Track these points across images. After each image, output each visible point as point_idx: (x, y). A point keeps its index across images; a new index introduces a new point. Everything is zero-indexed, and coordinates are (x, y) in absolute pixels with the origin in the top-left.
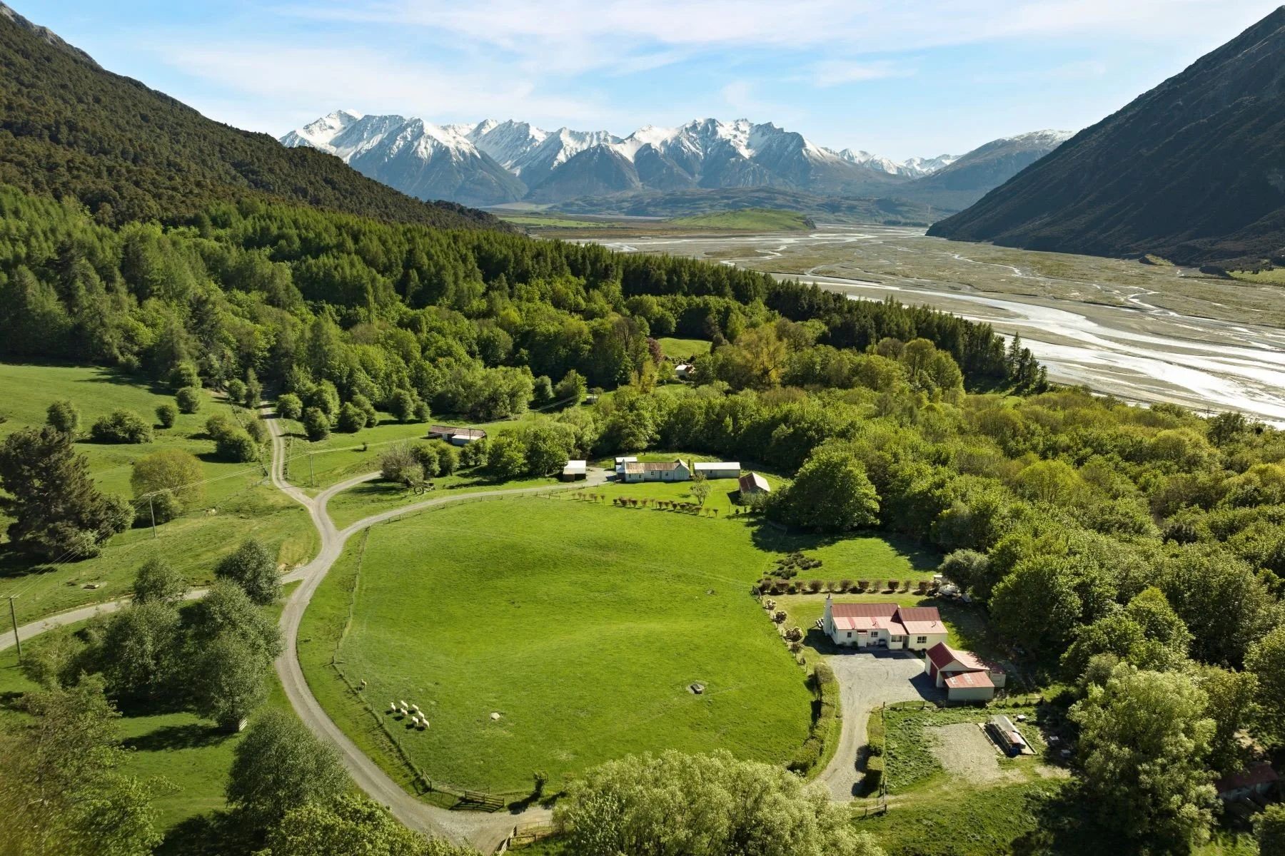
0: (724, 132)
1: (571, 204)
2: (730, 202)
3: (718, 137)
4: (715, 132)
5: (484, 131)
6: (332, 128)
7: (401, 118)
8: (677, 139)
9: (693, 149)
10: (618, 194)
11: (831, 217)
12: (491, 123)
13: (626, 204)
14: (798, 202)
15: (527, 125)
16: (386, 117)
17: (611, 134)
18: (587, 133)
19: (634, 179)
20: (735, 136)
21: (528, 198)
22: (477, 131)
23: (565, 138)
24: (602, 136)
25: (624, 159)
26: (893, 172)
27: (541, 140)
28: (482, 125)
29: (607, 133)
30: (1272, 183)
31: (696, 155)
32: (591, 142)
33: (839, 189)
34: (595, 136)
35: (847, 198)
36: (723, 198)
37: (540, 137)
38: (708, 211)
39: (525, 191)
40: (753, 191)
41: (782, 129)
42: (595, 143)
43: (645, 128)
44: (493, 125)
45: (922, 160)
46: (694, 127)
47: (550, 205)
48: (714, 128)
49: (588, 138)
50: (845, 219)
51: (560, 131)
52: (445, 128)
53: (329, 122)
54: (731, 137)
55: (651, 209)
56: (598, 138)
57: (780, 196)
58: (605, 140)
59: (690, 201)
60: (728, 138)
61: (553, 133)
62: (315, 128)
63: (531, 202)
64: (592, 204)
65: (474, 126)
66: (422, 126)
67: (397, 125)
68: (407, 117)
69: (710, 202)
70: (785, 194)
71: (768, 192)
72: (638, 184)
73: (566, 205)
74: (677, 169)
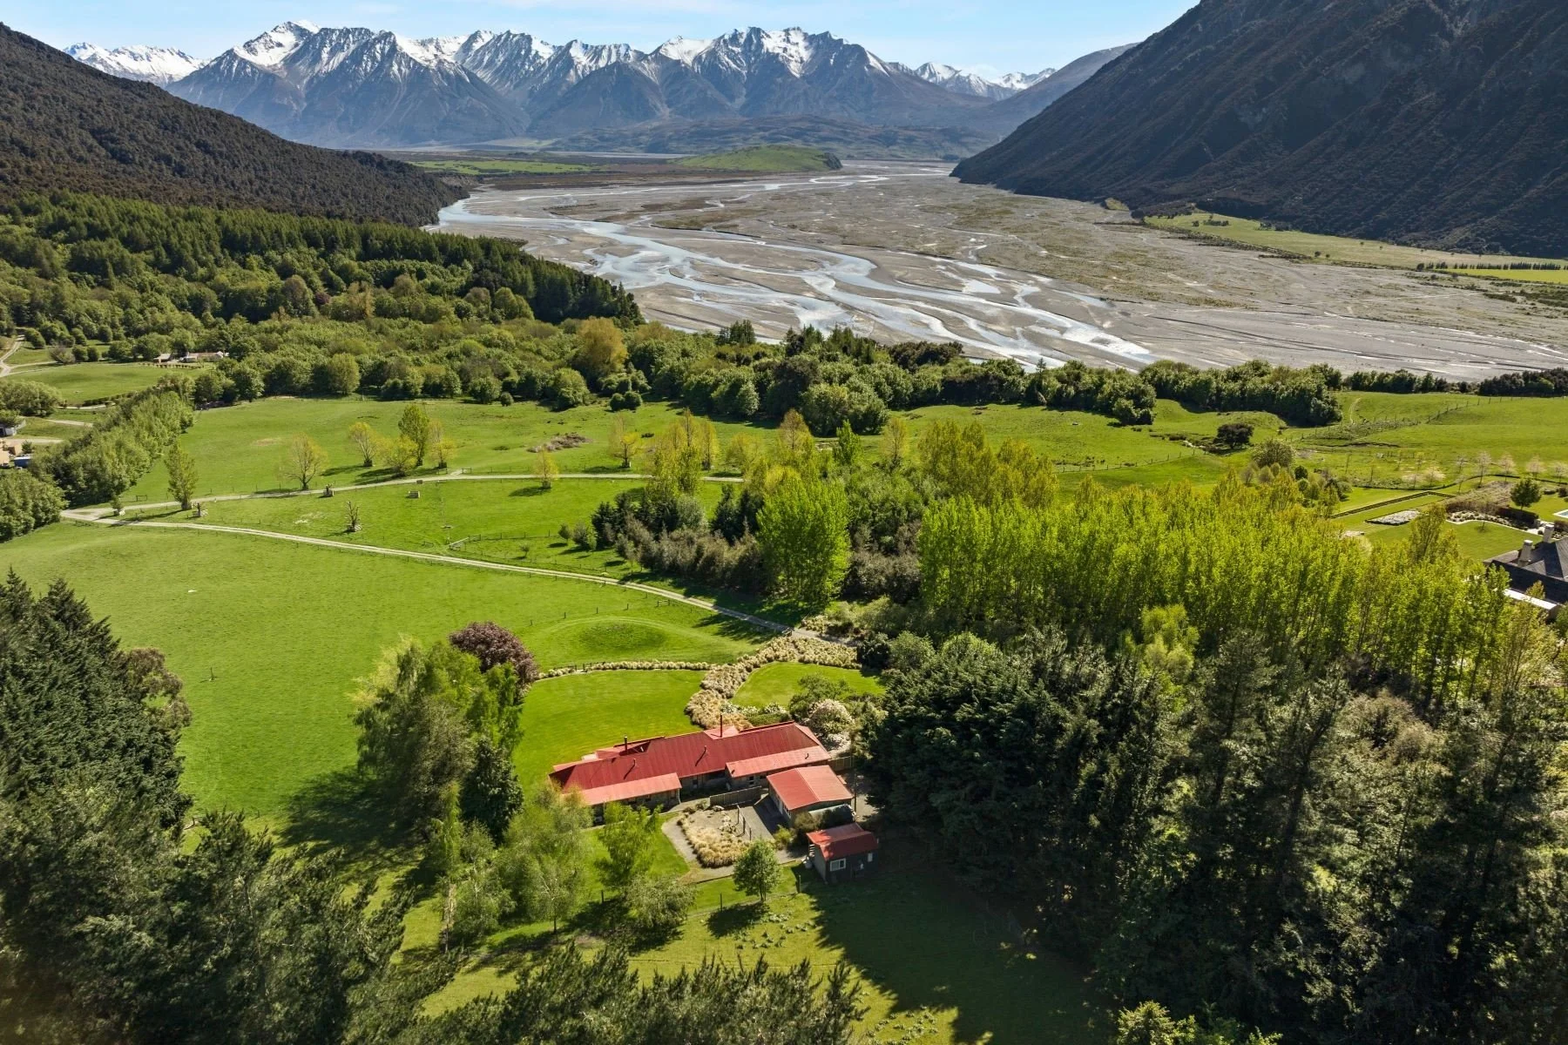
0: (772, 44)
1: (579, 139)
2: (767, 134)
3: (764, 50)
4: (760, 45)
5: (477, 46)
6: (280, 45)
7: (367, 31)
8: (712, 53)
9: (734, 66)
10: (638, 126)
11: (885, 151)
12: (484, 36)
13: (644, 138)
14: (845, 134)
15: (529, 39)
16: (348, 31)
17: (633, 47)
18: (604, 47)
19: (659, 105)
20: (785, 50)
21: (530, 132)
22: (467, 47)
23: (577, 53)
24: (622, 50)
25: (647, 80)
26: (982, 91)
27: (546, 56)
28: (474, 37)
29: (628, 48)
30: (1242, 119)
31: (736, 74)
32: (609, 57)
33: (906, 115)
34: (614, 51)
35: (906, 128)
36: (760, 129)
37: (546, 53)
38: (740, 145)
39: (526, 123)
40: (795, 121)
41: (841, 40)
42: (613, 59)
43: (673, 41)
44: (487, 38)
45: (1023, 75)
46: (735, 38)
47: (554, 140)
48: (759, 39)
49: (605, 53)
50: (899, 154)
51: (569, 46)
52: (423, 44)
53: (276, 37)
54: (780, 51)
55: (674, 144)
56: (618, 54)
57: (825, 127)
58: (626, 55)
59: (720, 133)
60: (776, 51)
61: (560, 47)
62: (259, 47)
63: (533, 137)
64: (602, 139)
65: (463, 39)
66: (394, 42)
67: (366, 41)
68: (376, 30)
69: (742, 135)
70: (831, 123)
71: (811, 121)
72: (665, 112)
73: (572, 140)
74: (712, 92)
